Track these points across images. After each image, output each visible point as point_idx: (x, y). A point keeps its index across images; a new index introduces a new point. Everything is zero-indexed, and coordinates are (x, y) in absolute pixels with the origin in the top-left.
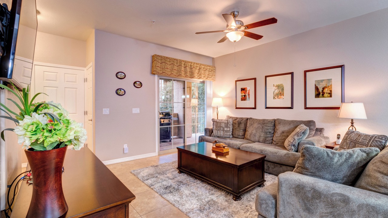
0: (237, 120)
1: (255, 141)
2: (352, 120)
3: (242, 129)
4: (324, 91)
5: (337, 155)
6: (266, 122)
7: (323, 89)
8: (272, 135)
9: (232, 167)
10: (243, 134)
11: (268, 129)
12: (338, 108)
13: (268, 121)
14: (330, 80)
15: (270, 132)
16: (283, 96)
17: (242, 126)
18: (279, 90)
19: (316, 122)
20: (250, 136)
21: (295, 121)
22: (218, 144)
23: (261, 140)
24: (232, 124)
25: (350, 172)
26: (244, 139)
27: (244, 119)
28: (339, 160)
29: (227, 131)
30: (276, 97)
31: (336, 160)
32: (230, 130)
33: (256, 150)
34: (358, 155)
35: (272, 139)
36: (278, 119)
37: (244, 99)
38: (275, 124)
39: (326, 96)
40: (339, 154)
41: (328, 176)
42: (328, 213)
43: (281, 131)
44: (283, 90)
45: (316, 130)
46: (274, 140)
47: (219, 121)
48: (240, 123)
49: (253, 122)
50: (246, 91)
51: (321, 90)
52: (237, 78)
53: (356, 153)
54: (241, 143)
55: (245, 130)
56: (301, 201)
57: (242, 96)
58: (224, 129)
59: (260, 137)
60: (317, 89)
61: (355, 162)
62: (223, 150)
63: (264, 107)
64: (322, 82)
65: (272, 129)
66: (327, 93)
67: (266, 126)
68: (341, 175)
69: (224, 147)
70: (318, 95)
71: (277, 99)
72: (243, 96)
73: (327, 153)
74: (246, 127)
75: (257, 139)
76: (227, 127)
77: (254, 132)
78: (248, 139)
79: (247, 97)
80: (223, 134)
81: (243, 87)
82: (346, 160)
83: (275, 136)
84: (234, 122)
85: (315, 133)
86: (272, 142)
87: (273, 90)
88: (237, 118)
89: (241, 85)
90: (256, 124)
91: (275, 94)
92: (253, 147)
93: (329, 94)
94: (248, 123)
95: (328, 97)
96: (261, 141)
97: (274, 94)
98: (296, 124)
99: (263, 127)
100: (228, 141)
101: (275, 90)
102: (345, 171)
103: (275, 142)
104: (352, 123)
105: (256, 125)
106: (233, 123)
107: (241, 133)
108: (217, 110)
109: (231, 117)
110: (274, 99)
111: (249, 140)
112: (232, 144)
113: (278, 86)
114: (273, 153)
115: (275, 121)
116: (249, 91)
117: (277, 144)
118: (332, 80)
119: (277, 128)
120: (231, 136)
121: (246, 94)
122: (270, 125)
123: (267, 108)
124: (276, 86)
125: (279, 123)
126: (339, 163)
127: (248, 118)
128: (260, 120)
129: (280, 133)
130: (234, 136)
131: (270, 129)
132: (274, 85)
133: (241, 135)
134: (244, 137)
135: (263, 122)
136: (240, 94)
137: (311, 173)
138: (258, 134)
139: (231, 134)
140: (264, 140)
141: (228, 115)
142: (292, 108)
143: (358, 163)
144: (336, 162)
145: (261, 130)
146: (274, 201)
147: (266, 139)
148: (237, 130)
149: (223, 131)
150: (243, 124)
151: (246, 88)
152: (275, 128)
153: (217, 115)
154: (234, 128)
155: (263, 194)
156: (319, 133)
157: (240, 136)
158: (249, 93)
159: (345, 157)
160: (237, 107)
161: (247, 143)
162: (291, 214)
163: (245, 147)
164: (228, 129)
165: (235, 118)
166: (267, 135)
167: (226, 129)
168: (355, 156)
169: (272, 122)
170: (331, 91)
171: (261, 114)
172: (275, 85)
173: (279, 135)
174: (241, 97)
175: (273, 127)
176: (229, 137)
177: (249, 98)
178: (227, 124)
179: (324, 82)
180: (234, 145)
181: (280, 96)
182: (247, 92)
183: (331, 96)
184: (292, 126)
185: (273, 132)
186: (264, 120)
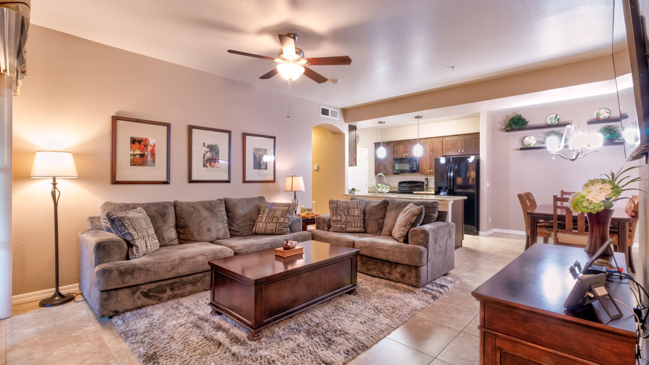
0: (152, 208)
2: (294, 192)
4: (261, 162)
6: (214, 204)
10: (176, 235)
14: (265, 150)
18: (212, 153)
27: (168, 205)
30: (207, 164)
35: (230, 230)
37: (140, 161)
38: (226, 206)
39: (263, 167)
43: (242, 215)
44: (217, 153)
48: (163, 214)
50: (146, 146)
51: (258, 160)
55: (175, 227)
57: (134, 155)
60: (255, 158)
63: (186, 179)
66: (263, 164)
70: (256, 167)
72: (137, 156)
74: (177, 220)
79: (149, 158)
81: (138, 136)
86: (231, 235)
87: (203, 153)
89: (130, 130)
97: (204, 158)
101: (207, 152)
104: (295, 196)
107: (173, 234)
108: (55, 188)
110: (204, 167)
115: (225, 202)
116: (154, 146)
118: (268, 151)
121: (146, 153)
123: (191, 181)
124: (208, 147)
127: (172, 203)
132: (204, 144)
133: (174, 237)
134: (178, 240)
135: (212, 206)
136: (126, 151)
142: (230, 182)
150: (171, 216)
151: (146, 139)
152: (227, 213)
153: (56, 204)
160: (117, 180)
164: (152, 231)
172: (206, 145)
174: (129, 157)
177: (154, 161)
179: (261, 151)
182: (149, 148)
183: (266, 169)
186: (209, 202)
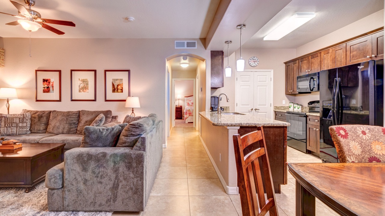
0: (37, 114)
1: (58, 134)
2: (133, 109)
3: (43, 123)
4: (118, 88)
5: (105, 130)
6: (70, 113)
7: (118, 86)
8: (77, 125)
9: (24, 160)
10: (44, 128)
11: (73, 120)
12: (125, 101)
13: (73, 112)
14: (121, 80)
15: (74, 123)
16: (88, 89)
17: (44, 120)
18: (84, 84)
19: (112, 112)
20: (53, 129)
21: (97, 111)
22: (5, 142)
23: (65, 131)
24: (31, 119)
25: (113, 140)
26: (45, 133)
27: (47, 113)
28: (106, 133)
29: (22, 127)
30: (81, 91)
31: (104, 133)
32: (26, 126)
33: (58, 141)
34: (117, 129)
35: (77, 129)
36: (83, 110)
37: (47, 90)
38: (79, 115)
39: (119, 91)
40: (106, 129)
41: (100, 144)
42: (96, 167)
43: (84, 121)
44: (87, 84)
45: (112, 118)
46: (78, 130)
47: (10, 116)
48: (40, 117)
49: (56, 115)
50: (49, 83)
51: (116, 87)
52: (37, 68)
53: (116, 128)
54: (41, 137)
55: (47, 124)
56: (80, 165)
57: (44, 88)
58: (17, 125)
59: (64, 128)
60: (113, 85)
61: (115, 133)
62: (13, 146)
63: (70, 99)
64: (117, 81)
65: (77, 120)
66: (120, 89)
67: (71, 118)
68: (108, 142)
69: (15, 143)
70: (114, 91)
71: (82, 92)
72: (46, 88)
73: (99, 129)
74: (49, 121)
75: (60, 131)
76: (23, 122)
77: (58, 124)
78: (50, 133)
79: (51, 89)
80: (17, 131)
81: (46, 78)
82: (110, 132)
83: (79, 126)
84: (33, 116)
85: (112, 120)
86: (76, 132)
87: (79, 84)
88: (37, 112)
89: (42, 76)
90: (60, 116)
91: (80, 87)
92: (55, 139)
93: (121, 90)
94: (51, 117)
95: (120, 92)
96: (65, 133)
98: (97, 113)
99: (67, 119)
100: (24, 138)
101: (81, 84)
102: (110, 139)
103: (79, 131)
104: (133, 111)
105: (59, 118)
106: (31, 117)
107: (42, 127)
108: (8, 103)
109: (28, 111)
110: (79, 92)
111: (52, 133)
112: (29, 140)
113: (83, 81)
114: (74, 141)
115: (79, 112)
116: (53, 83)
117: (81, 132)
118: (123, 80)
119: (81, 118)
120: (29, 132)
121: (50, 86)
122: (74, 116)
123: (72, 100)
125: (83, 114)
126: (106, 135)
127: (51, 111)
128: (64, 112)
129: (83, 123)
130: (32, 132)
131: (75, 120)
132: (79, 79)
133: (42, 129)
134: (45, 131)
135: (68, 114)
136: (41, 86)
137: (90, 145)
138: (62, 126)
139: (28, 129)
140: (67, 131)
141: (25, 109)
142: (96, 101)
143: (117, 133)
144: (105, 135)
145: (65, 122)
146: (61, 173)
147: (70, 130)
148: (37, 125)
149: (17, 128)
150: (45, 118)
151: (50, 79)
152: (79, 119)
153: (8, 109)
154: (32, 123)
155: (52, 171)
156: (114, 119)
157: (40, 131)
158: (52, 85)
159: (110, 131)
160: (38, 99)
161: (48, 137)
162: (74, 177)
163: (46, 140)
164: (25, 125)
165: (35, 111)
166: (71, 126)
167: (21, 125)
168: (115, 129)
169: (76, 114)
170: (122, 88)
171: (66, 106)
172: (81, 80)
173: (83, 125)
174: (42, 89)
175: (77, 118)
176: (26, 134)
177: (53, 90)
178: (23, 119)
179: (118, 81)
180: (32, 141)
181: (84, 90)
182: (51, 84)
183: (122, 92)
184: (94, 116)
185: (77, 123)
186: (69, 112)
